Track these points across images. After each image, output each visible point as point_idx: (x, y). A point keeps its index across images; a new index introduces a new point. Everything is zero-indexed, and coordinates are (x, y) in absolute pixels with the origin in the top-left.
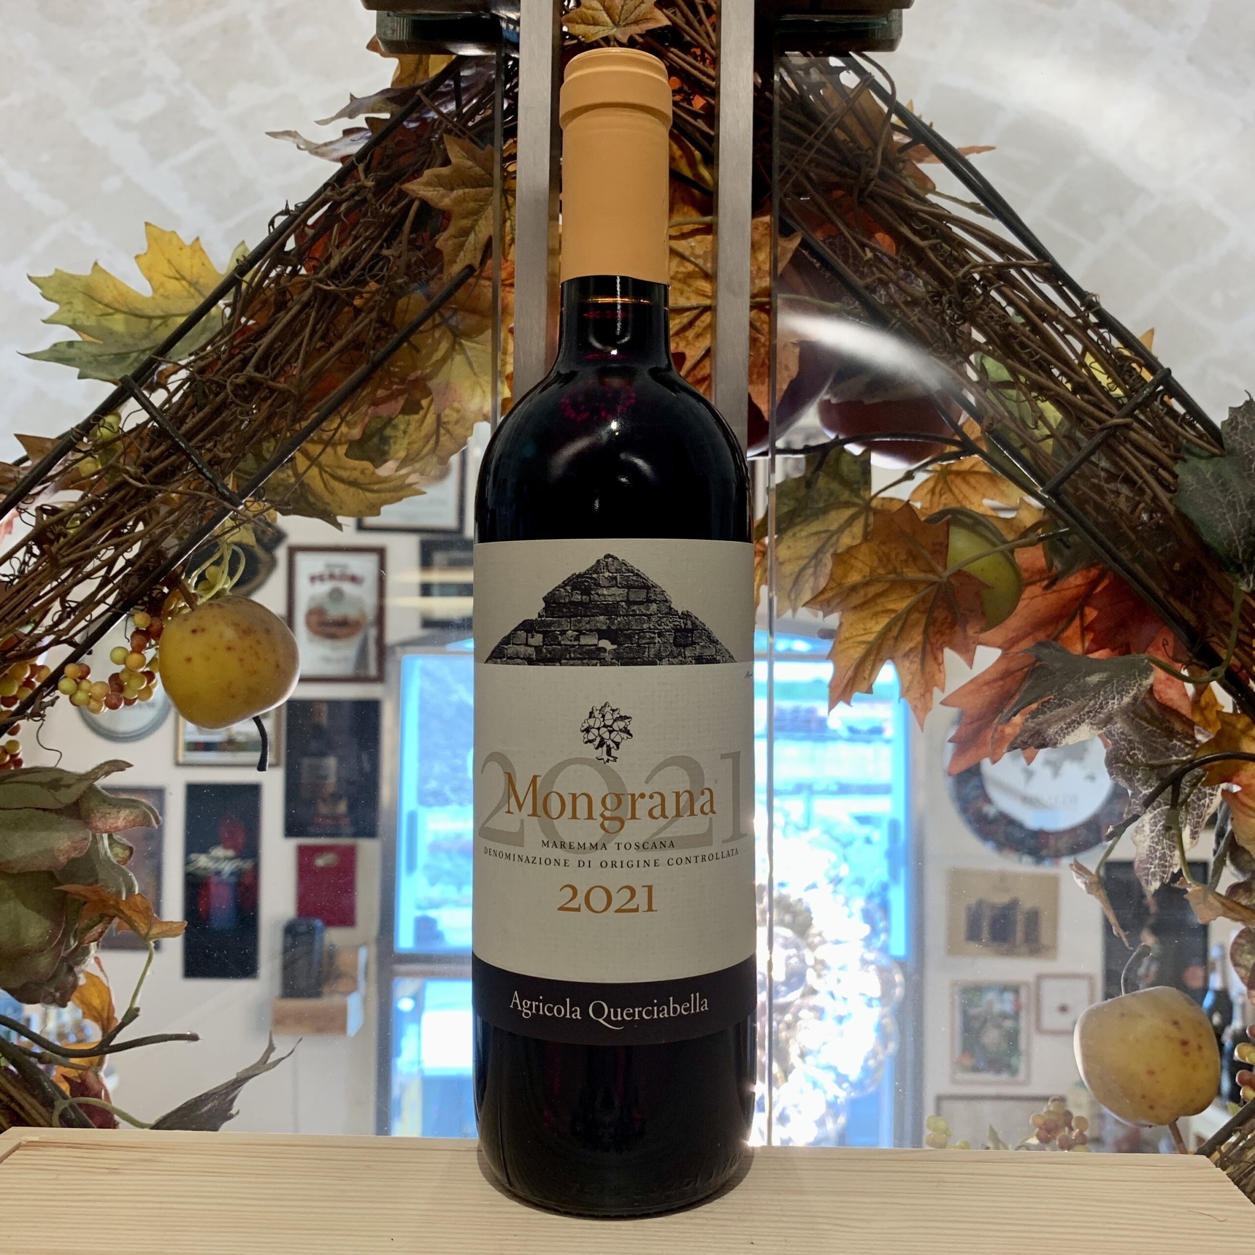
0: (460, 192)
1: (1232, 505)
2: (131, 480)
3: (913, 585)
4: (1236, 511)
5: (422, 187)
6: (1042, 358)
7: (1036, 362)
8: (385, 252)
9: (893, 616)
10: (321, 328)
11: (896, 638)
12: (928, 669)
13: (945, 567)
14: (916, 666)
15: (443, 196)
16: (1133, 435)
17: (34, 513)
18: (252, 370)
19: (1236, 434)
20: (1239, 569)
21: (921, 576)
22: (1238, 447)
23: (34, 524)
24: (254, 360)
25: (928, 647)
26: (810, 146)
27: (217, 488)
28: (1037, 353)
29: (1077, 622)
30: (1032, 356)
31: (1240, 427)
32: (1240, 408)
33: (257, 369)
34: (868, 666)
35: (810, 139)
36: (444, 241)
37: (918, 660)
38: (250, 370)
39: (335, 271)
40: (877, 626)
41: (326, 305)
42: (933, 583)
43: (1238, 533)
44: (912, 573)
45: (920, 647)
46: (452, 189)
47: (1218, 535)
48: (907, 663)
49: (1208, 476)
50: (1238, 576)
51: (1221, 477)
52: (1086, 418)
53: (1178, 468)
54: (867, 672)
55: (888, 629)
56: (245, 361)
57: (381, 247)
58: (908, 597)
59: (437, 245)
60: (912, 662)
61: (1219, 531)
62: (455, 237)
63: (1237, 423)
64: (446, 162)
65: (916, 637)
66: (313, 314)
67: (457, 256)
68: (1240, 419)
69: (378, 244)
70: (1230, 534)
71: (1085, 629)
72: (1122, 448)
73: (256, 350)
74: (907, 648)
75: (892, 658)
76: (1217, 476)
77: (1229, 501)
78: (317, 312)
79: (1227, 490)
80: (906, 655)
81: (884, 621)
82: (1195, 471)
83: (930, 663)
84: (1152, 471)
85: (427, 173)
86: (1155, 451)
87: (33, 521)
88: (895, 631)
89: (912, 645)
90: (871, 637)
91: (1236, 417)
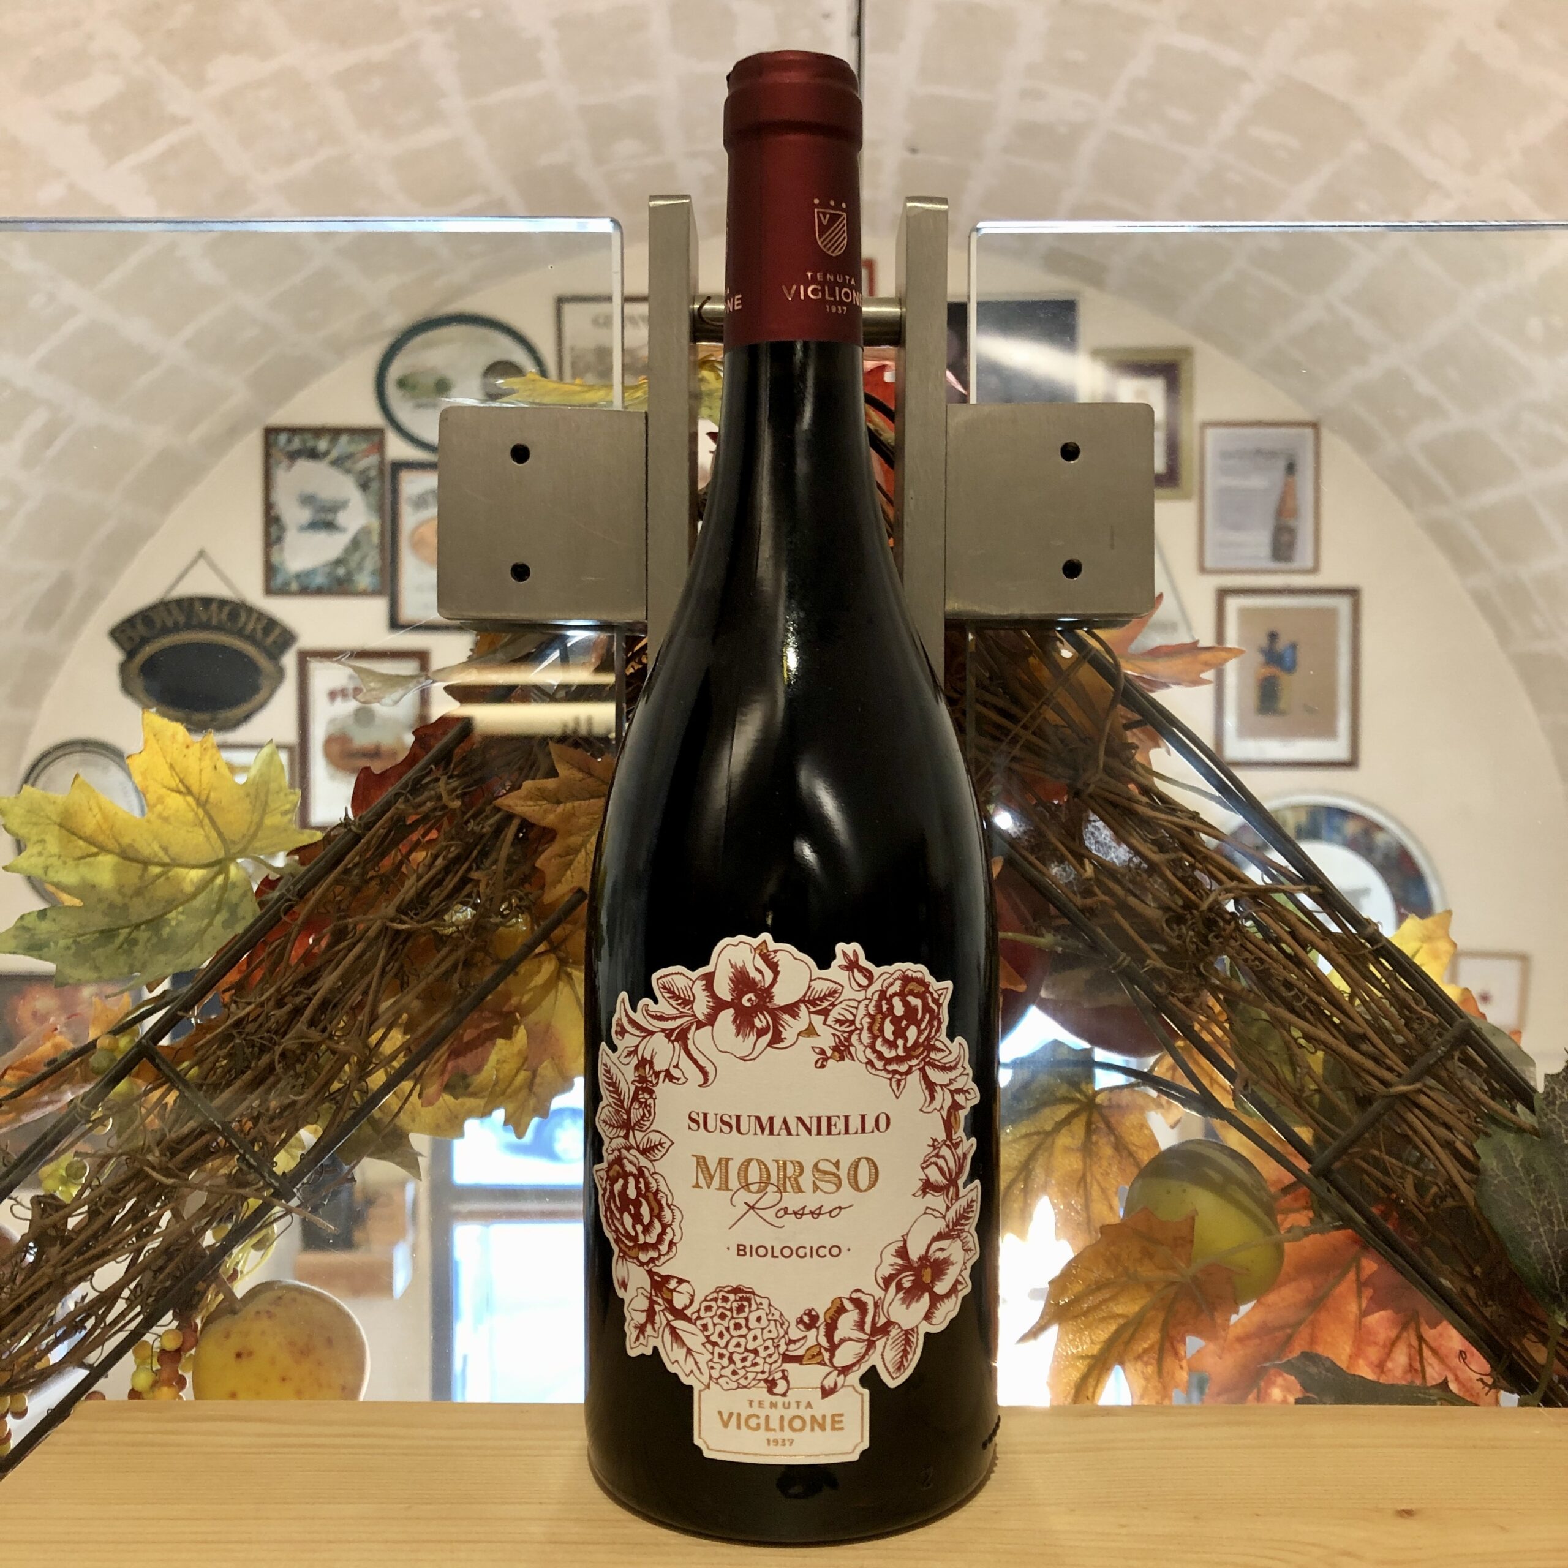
0: (569, 805)
1: (1547, 1215)
2: (154, 1174)
3: (1149, 1286)
4: (1552, 1223)
5: (519, 802)
6: (1311, 1000)
7: (1304, 1005)
8: (475, 875)
9: (1121, 1321)
10: (393, 967)
11: (1128, 1343)
12: (1165, 1371)
13: (1189, 1262)
14: (1150, 1370)
15: (546, 812)
16: (1424, 1100)
17: (29, 1206)
18: (304, 1028)
19: (1554, 1112)
20: (1556, 1298)
21: (1159, 1274)
22: (1555, 1131)
23: (30, 1217)
24: (308, 1012)
25: (1168, 1345)
26: (1014, 740)
27: (263, 1177)
28: (1304, 994)
29: (1351, 1275)
30: (1300, 1000)
31: (1558, 1103)
32: (1558, 1075)
33: (312, 1023)
34: (1092, 1381)
35: (1017, 729)
36: (546, 860)
37: (1154, 1362)
38: (301, 1024)
39: (411, 901)
40: (1103, 1333)
41: (400, 941)
42: (1173, 1283)
43: (1555, 1255)
44: (1147, 1271)
45: (1157, 1347)
46: (558, 802)
47: (1530, 1257)
48: (1139, 1365)
49: (1517, 1165)
50: (1555, 1307)
51: (1534, 1170)
52: (1363, 1074)
53: (1478, 1146)
54: (1091, 1390)
55: (1117, 1333)
56: (298, 1011)
57: (470, 869)
58: (1142, 1298)
59: (538, 864)
60: (1146, 1364)
61: (1531, 1250)
62: (560, 856)
63: (1555, 1097)
64: (552, 773)
65: (1153, 1336)
66: (383, 953)
67: (563, 876)
68: (1558, 1091)
69: (465, 866)
70: (1546, 1257)
71: (1361, 1285)
72: (1410, 1117)
73: (310, 999)
74: (1140, 1350)
75: (1122, 1364)
76: (1527, 1166)
77: (1544, 1208)
78: (388, 951)
79: (1541, 1192)
80: (1139, 1357)
81: (1113, 1327)
82: (1500, 1152)
83: (1169, 1362)
84: (1449, 1146)
85: (528, 784)
86: (1449, 1119)
87: (29, 1214)
88: (1126, 1335)
89: (1146, 1346)
90: (1095, 1349)
91: (1553, 1089)
